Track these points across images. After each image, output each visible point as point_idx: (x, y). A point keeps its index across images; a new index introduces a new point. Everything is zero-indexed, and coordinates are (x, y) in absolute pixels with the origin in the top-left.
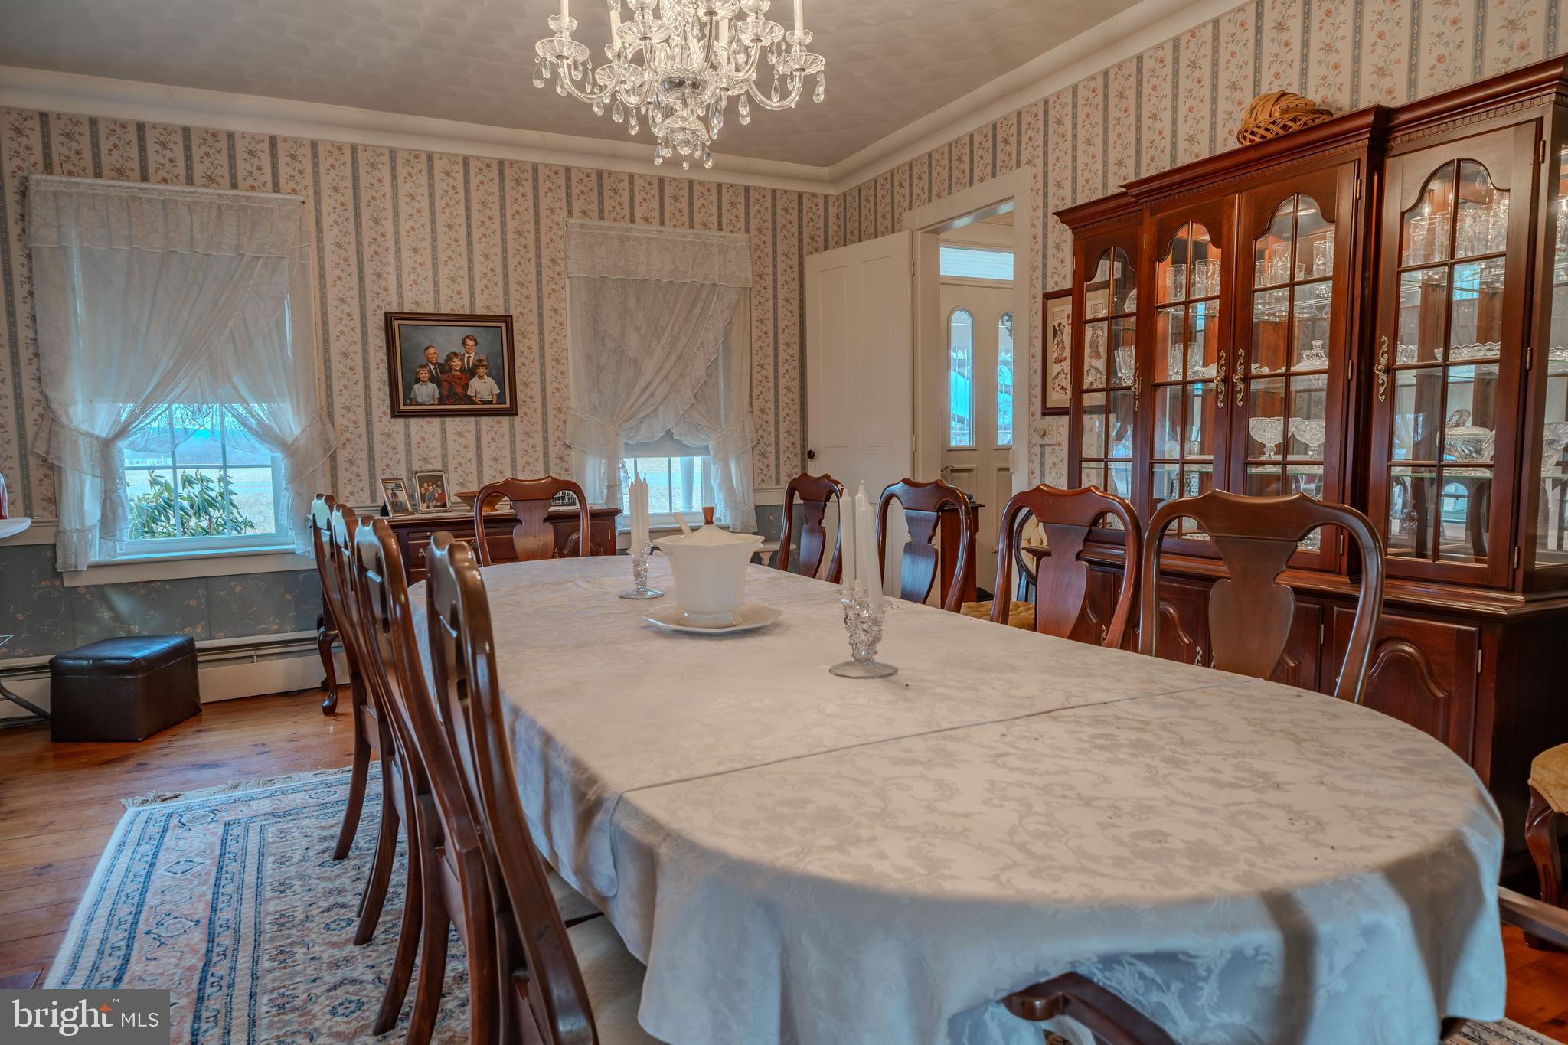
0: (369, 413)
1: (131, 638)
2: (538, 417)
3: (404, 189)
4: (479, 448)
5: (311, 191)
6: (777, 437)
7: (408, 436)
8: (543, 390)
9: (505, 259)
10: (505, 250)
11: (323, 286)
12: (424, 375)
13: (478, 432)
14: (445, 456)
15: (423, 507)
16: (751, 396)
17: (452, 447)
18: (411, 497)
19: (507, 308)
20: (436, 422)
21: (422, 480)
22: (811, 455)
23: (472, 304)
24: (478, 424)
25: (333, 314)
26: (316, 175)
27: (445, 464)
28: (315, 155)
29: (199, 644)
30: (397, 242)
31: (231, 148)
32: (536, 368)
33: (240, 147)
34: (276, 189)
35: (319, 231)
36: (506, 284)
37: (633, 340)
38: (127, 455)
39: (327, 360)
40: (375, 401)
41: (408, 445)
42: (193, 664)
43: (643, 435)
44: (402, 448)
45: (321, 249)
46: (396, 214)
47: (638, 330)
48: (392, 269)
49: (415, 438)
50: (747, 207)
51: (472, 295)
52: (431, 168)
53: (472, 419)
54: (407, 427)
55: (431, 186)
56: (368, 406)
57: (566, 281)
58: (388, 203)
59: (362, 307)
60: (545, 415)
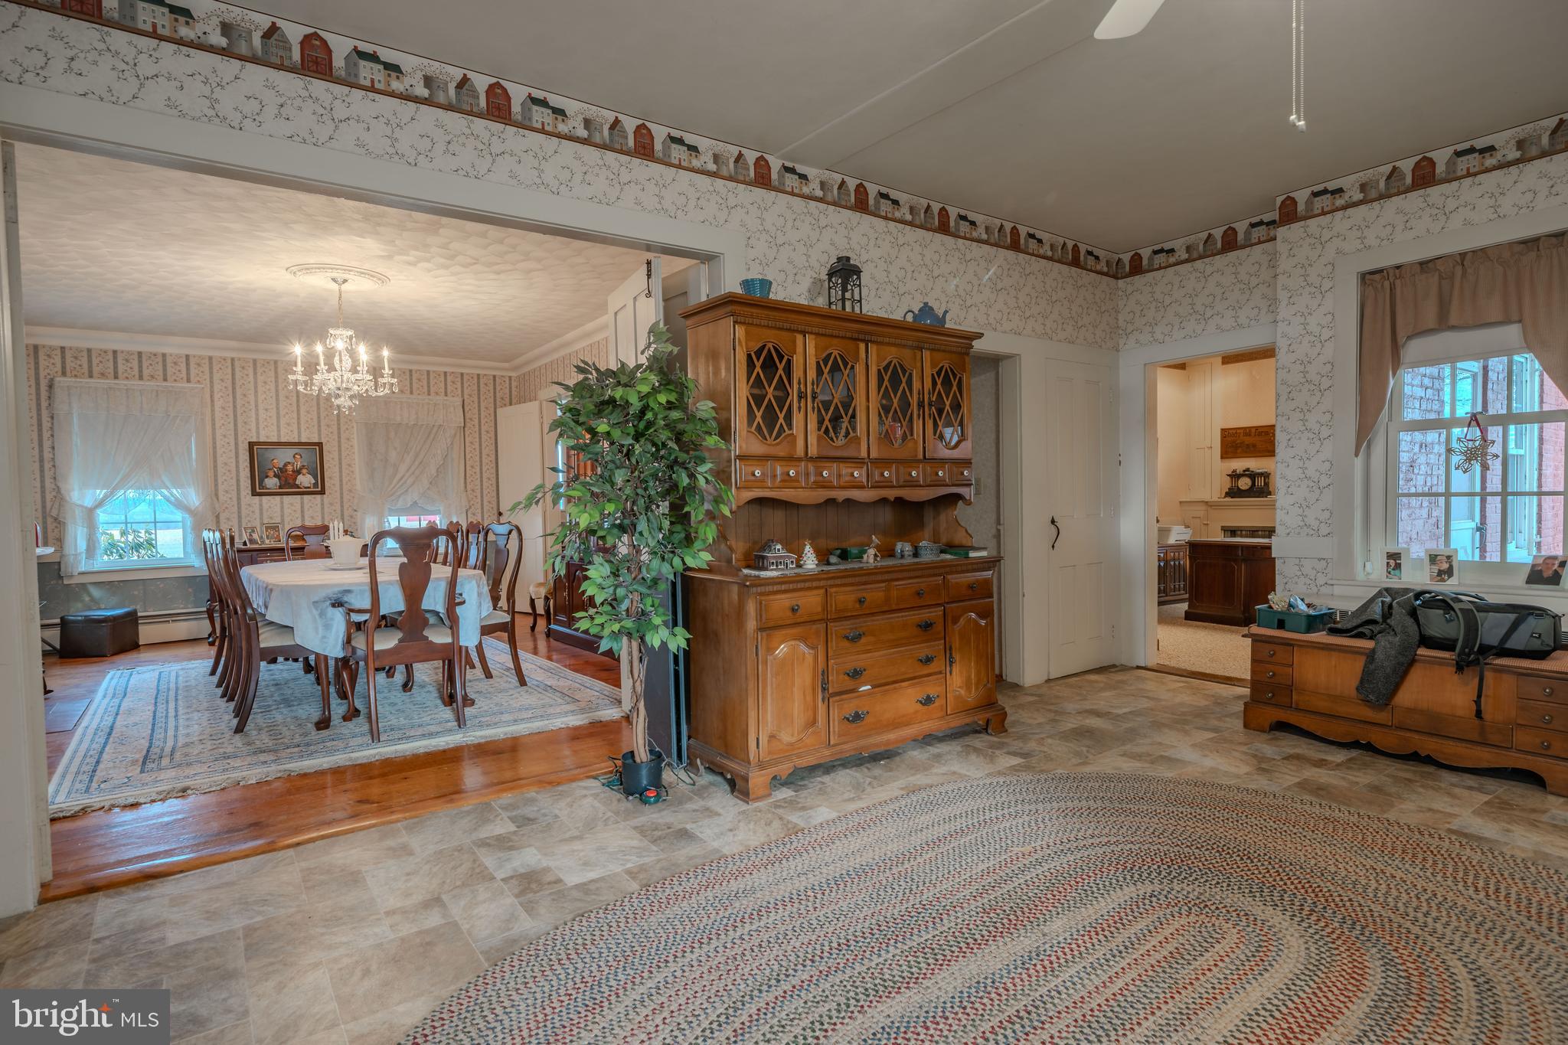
0: (239, 494)
1: (100, 609)
2: (338, 495)
3: (260, 379)
4: (302, 512)
5: (208, 381)
6: (482, 505)
7: (261, 505)
8: (341, 481)
9: (319, 413)
10: (319, 408)
11: (214, 429)
12: (271, 474)
13: (302, 504)
14: (282, 516)
15: (267, 541)
16: (465, 483)
17: (287, 511)
18: (261, 538)
19: (320, 439)
20: (278, 498)
21: (267, 528)
22: (500, 514)
23: (299, 436)
25: (219, 443)
26: (211, 373)
27: (283, 520)
28: (211, 363)
29: (139, 614)
30: (256, 406)
31: (164, 361)
32: (337, 469)
33: (169, 360)
34: (188, 381)
35: (212, 401)
36: (319, 426)
37: (393, 455)
38: (102, 516)
39: (215, 467)
40: (242, 487)
41: (261, 510)
42: (137, 624)
43: (400, 504)
44: (257, 512)
45: (213, 411)
46: (256, 392)
47: (395, 449)
48: (253, 419)
49: (265, 506)
50: (462, 383)
51: (299, 432)
52: (276, 368)
54: (261, 501)
55: (276, 377)
56: (238, 490)
57: (355, 425)
58: (252, 386)
59: (236, 439)
60: (342, 494)
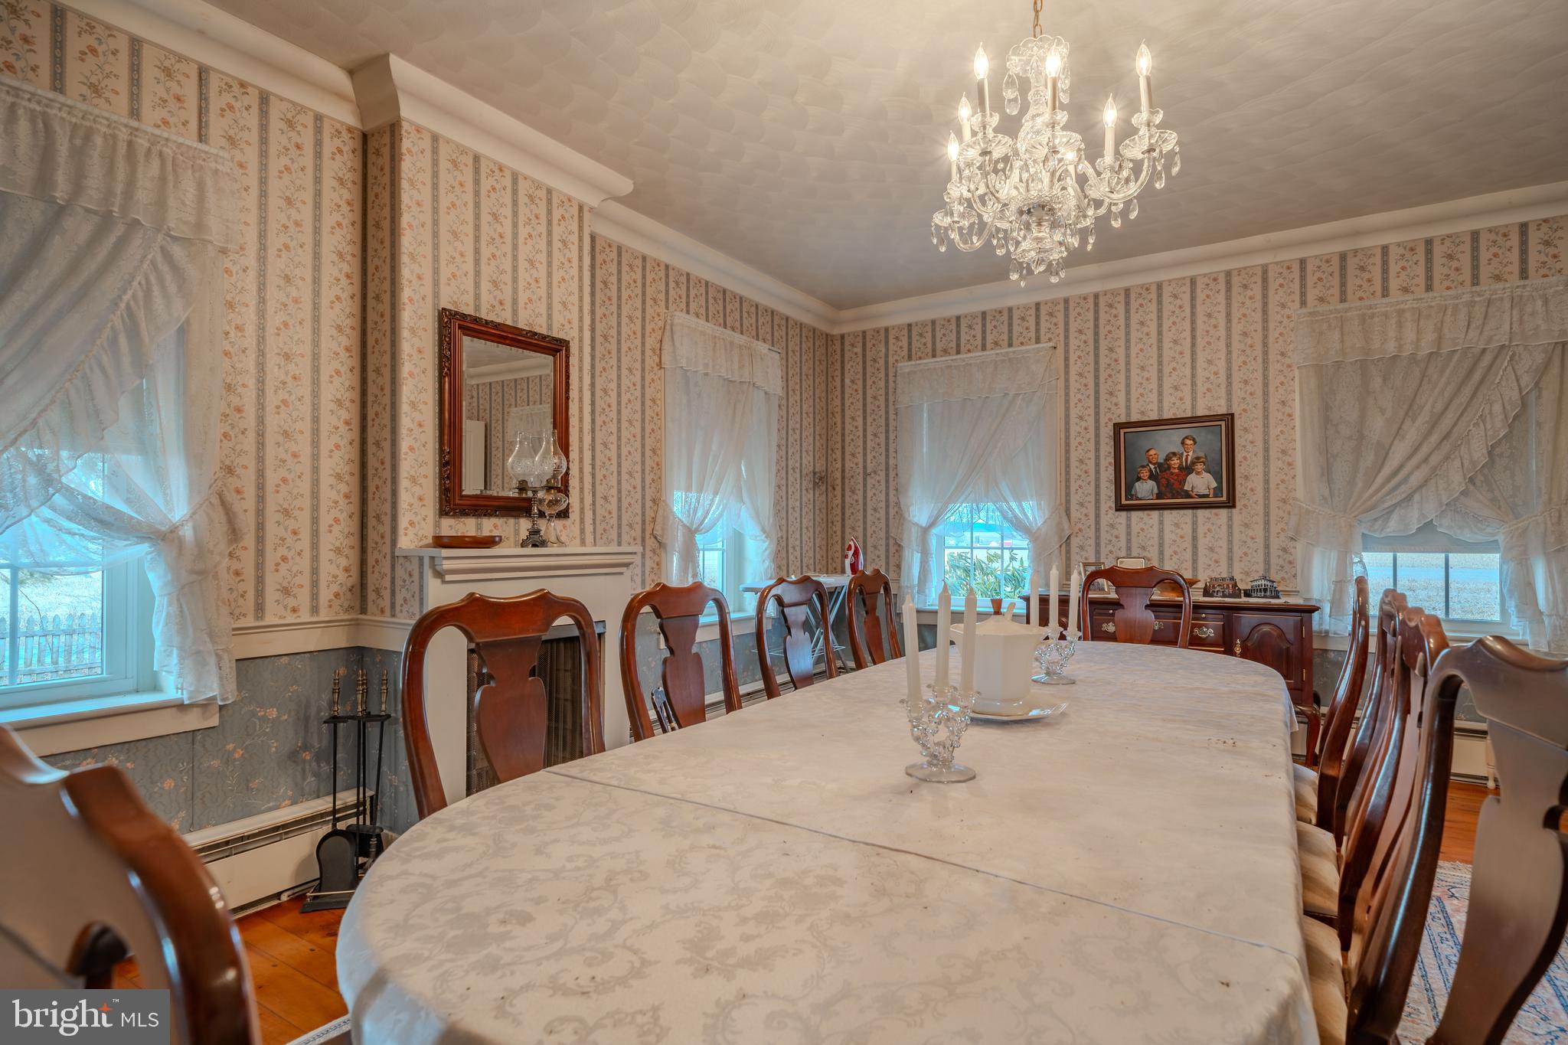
0: (1097, 508)
2: (1260, 508)
3: (1135, 318)
4: (1195, 538)
5: (1062, 337)
7: (1129, 526)
8: (1266, 482)
9: (1229, 362)
10: (1229, 353)
11: (1068, 408)
12: (1145, 474)
13: (1195, 523)
14: (1161, 545)
17: (1168, 537)
19: (1230, 406)
20: (1155, 514)
23: (1193, 407)
24: (1195, 516)
25: (1074, 429)
26: (1067, 323)
28: (1067, 309)
30: (1128, 364)
31: (1011, 318)
32: (1259, 461)
33: (1016, 316)
34: (1038, 340)
35: (1067, 366)
36: (1229, 384)
38: (936, 538)
39: (1067, 466)
40: (1103, 497)
41: (1129, 534)
43: (1393, 526)
44: (1123, 538)
45: (1067, 380)
46: (1128, 341)
47: (1382, 411)
48: (1122, 387)
49: (1135, 528)
51: (1194, 399)
52: (1160, 296)
53: (1189, 512)
54: (1129, 519)
55: (1160, 311)
56: (1097, 501)
57: (1297, 373)
58: (1122, 333)
59: (1097, 421)
60: (1266, 507)
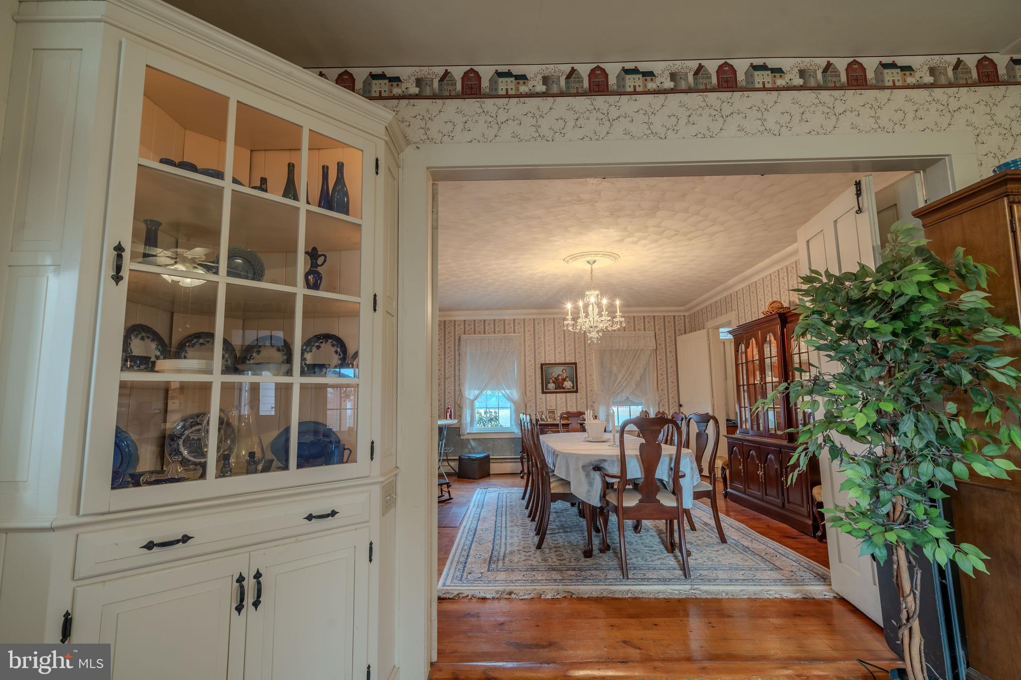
0: (536, 393)
1: (475, 453)
2: (585, 393)
3: (547, 328)
4: (567, 403)
5: (523, 332)
6: (668, 399)
7: (546, 399)
8: (586, 385)
9: (575, 346)
10: (575, 343)
11: (525, 357)
12: (551, 381)
13: (566, 398)
14: (556, 405)
15: (549, 420)
16: (657, 385)
17: (559, 402)
18: (546, 417)
19: (575, 360)
21: (549, 412)
22: (681, 406)
23: (565, 359)
24: (566, 395)
25: (527, 365)
26: (524, 327)
27: (557, 407)
28: (524, 323)
29: (491, 457)
30: (545, 344)
31: (504, 323)
32: (584, 378)
33: (506, 322)
34: (514, 332)
35: (525, 342)
36: (575, 353)
37: (615, 369)
38: (477, 404)
39: (525, 377)
41: (546, 402)
42: (489, 462)
43: (619, 399)
44: (544, 402)
45: (525, 347)
46: (545, 336)
47: (616, 364)
48: (543, 351)
49: (548, 399)
50: (654, 322)
51: (565, 357)
52: (554, 322)
53: (564, 394)
54: (546, 396)
55: (554, 327)
56: (536, 390)
57: (593, 351)
58: (543, 333)
59: (535, 362)
60: (587, 392)
